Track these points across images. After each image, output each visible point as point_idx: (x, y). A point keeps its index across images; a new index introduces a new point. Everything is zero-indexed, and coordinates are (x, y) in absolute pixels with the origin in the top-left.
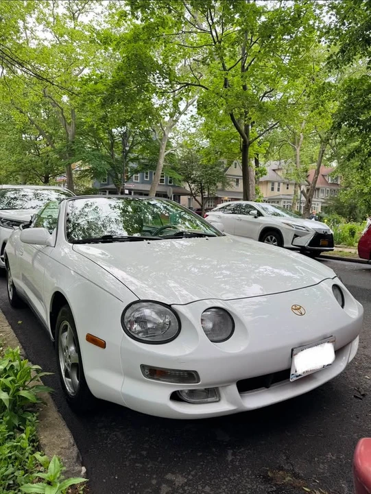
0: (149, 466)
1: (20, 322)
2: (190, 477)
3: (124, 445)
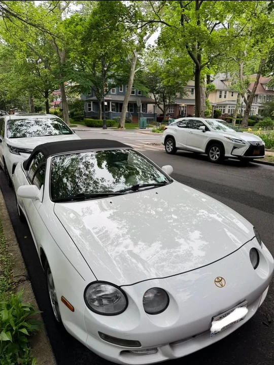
1: (25, 237)
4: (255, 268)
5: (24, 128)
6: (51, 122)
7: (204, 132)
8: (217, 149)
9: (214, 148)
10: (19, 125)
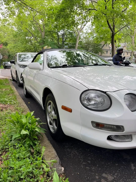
0: (93, 169)
1: (29, 103)
2: (115, 176)
3: (79, 157)
10: (24, 58)
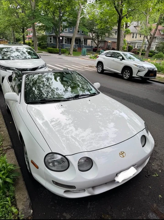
1: (11, 123)
2: (72, 215)
4: (143, 147)
5: (9, 53)
6: (26, 50)
7: (121, 60)
8: (128, 71)
9: (126, 71)
10: (6, 51)
